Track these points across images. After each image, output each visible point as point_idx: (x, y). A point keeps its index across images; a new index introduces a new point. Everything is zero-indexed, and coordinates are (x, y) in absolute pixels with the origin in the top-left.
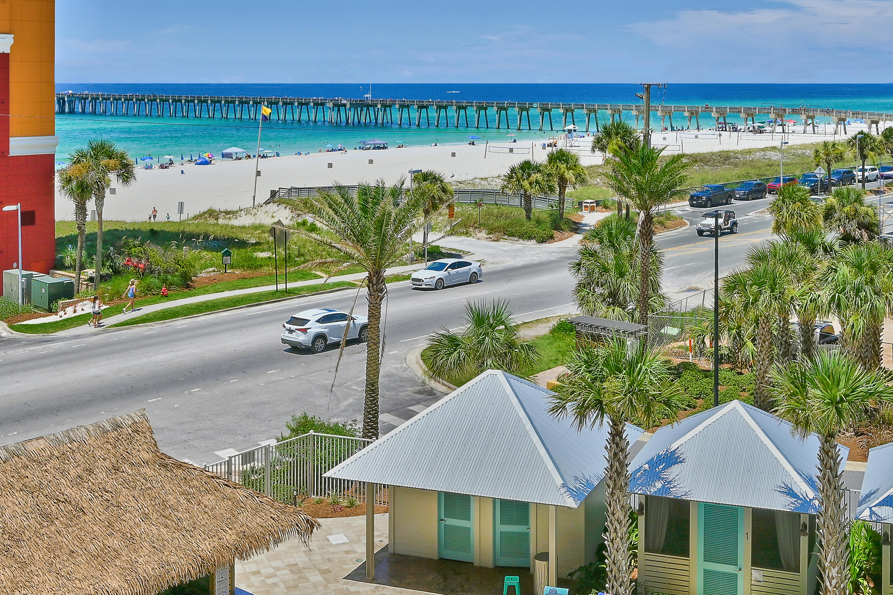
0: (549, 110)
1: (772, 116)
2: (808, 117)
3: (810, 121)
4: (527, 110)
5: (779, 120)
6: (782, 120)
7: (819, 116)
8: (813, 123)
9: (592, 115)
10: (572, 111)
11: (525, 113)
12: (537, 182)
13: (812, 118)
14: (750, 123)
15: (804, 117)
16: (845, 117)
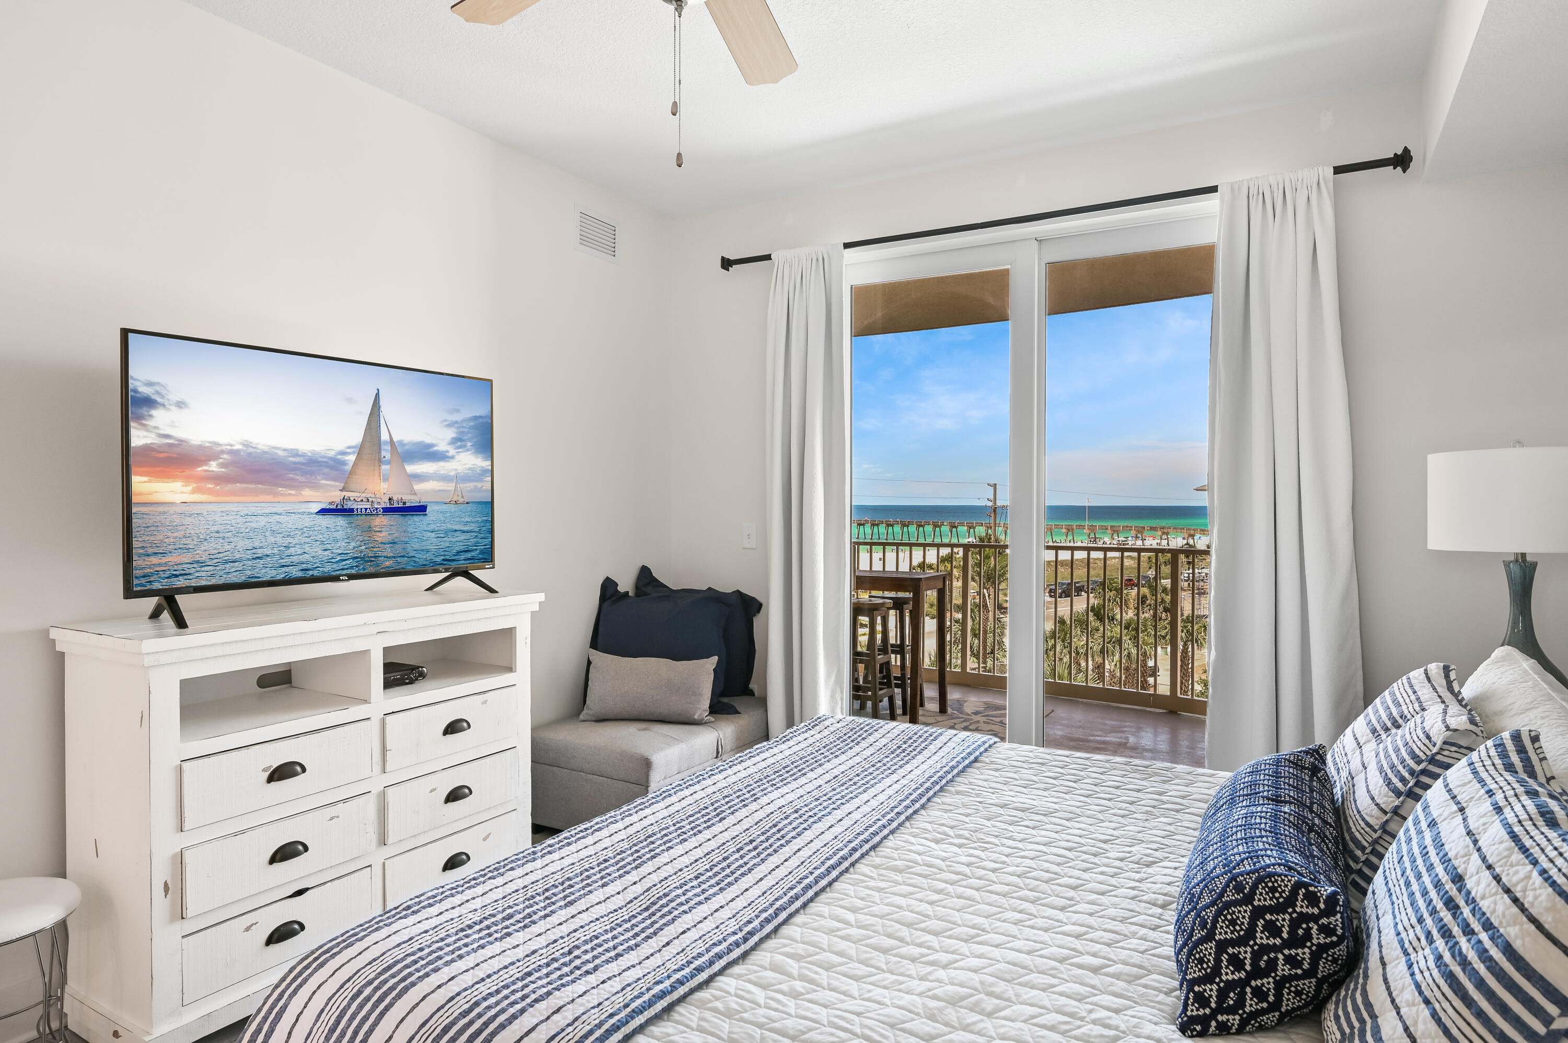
0: (956, 527)
2: (1163, 533)
4: (940, 527)
11: (938, 529)
13: (1167, 534)
15: (1160, 533)
16: (1192, 532)
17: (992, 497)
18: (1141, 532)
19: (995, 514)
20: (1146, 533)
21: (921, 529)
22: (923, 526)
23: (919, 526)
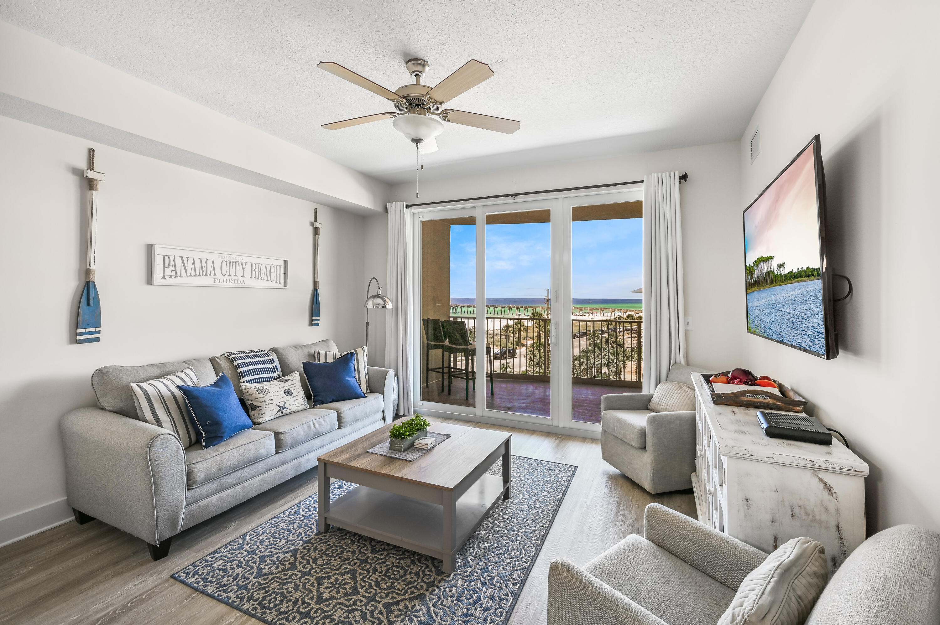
0: (511, 308)
1: (588, 310)
2: (601, 311)
4: (504, 308)
12: (511, 330)
13: (603, 311)
14: (581, 312)
15: (600, 311)
16: (614, 310)
20: (594, 310)
21: (496, 309)
22: (497, 308)
23: (495, 307)
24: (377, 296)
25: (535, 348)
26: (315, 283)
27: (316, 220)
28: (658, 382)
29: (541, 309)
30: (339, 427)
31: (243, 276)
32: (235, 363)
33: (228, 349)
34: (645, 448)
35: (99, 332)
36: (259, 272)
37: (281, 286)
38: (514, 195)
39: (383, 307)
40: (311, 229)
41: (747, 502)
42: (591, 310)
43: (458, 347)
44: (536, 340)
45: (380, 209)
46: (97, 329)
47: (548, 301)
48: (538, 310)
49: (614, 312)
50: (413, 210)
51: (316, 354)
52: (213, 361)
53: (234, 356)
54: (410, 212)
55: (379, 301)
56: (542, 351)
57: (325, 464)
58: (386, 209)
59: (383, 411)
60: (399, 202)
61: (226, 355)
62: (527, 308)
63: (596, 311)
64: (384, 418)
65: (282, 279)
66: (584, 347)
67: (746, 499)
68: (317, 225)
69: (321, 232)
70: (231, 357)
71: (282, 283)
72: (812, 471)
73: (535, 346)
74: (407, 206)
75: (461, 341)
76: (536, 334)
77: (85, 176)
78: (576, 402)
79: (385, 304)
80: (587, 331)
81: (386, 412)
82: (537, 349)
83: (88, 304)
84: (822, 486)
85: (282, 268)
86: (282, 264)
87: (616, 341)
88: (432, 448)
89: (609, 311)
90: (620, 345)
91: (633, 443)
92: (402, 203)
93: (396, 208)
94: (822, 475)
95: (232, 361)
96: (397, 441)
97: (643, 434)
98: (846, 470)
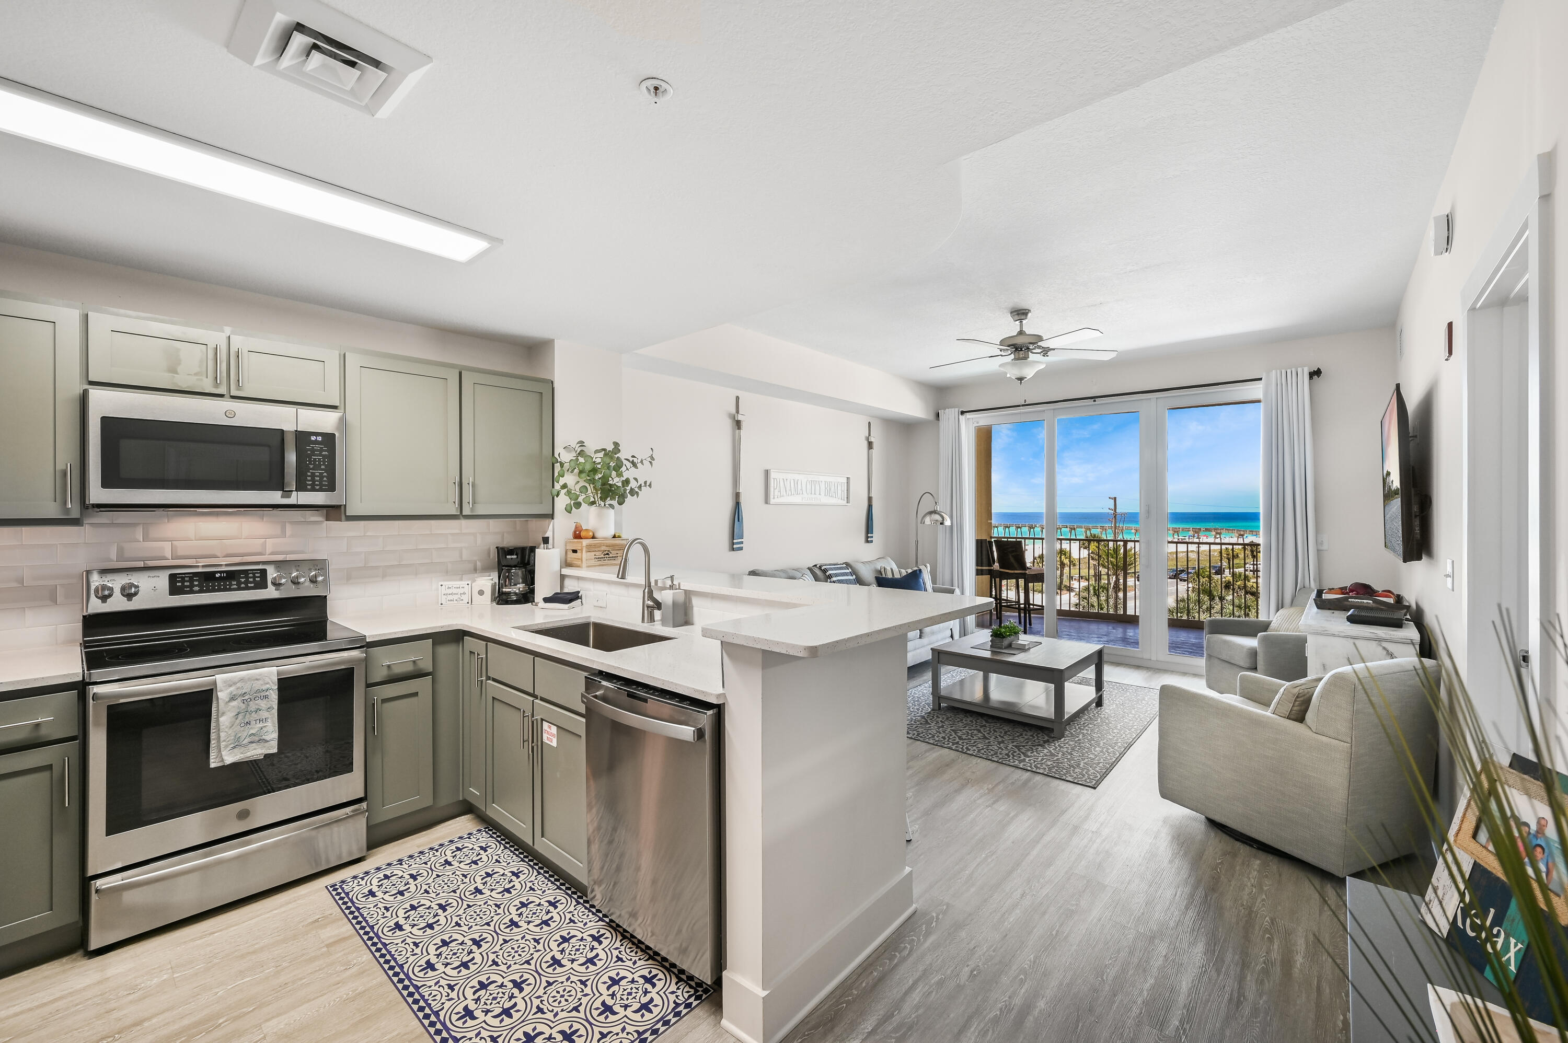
2: (1217, 533)
3: (1218, 536)
4: (1034, 528)
5: (1196, 535)
6: (1198, 535)
7: (1223, 532)
8: (1220, 537)
9: (1073, 531)
10: (1060, 529)
11: (1032, 530)
13: (1220, 534)
14: (1176, 536)
15: (1214, 533)
16: (1242, 533)
17: (1113, 507)
18: (1197, 533)
19: (1115, 519)
21: (1019, 530)
24: (935, 512)
25: (1092, 592)
26: (870, 499)
27: (869, 435)
28: (1280, 606)
29: (1099, 530)
30: (920, 638)
31: (820, 494)
32: (828, 574)
33: (819, 562)
34: (1256, 668)
35: (742, 543)
36: (830, 489)
37: (844, 502)
38: (1094, 398)
39: (941, 524)
40: (866, 443)
41: (1324, 667)
42: (1196, 532)
43: (1012, 572)
44: (1092, 582)
45: (931, 417)
46: (742, 540)
47: (1115, 517)
48: (1094, 531)
49: (1243, 535)
50: (968, 415)
51: (883, 570)
52: (808, 568)
53: (826, 567)
54: (965, 419)
55: (937, 517)
56: (1103, 598)
57: (939, 652)
58: (938, 415)
59: (951, 629)
60: (953, 409)
61: (818, 566)
62: (1074, 529)
63: (1207, 533)
64: (952, 636)
65: (846, 497)
66: (1183, 594)
67: (1324, 665)
68: (872, 439)
69: (875, 446)
70: (822, 568)
71: (846, 499)
72: (1377, 642)
73: (1091, 588)
74: (963, 413)
75: (1016, 565)
76: (1092, 572)
77: (736, 419)
78: (1172, 644)
79: (943, 520)
80: (1188, 568)
81: (953, 630)
82: (1095, 594)
83: (739, 521)
84: (1385, 652)
85: (846, 484)
86: (845, 481)
87: (1245, 586)
88: (1029, 649)
89: (1233, 535)
90: (1253, 594)
91: (1242, 664)
92: (957, 409)
93: (949, 415)
94: (1385, 644)
95: (825, 571)
96: (997, 640)
97: (1253, 653)
98: (1402, 639)
